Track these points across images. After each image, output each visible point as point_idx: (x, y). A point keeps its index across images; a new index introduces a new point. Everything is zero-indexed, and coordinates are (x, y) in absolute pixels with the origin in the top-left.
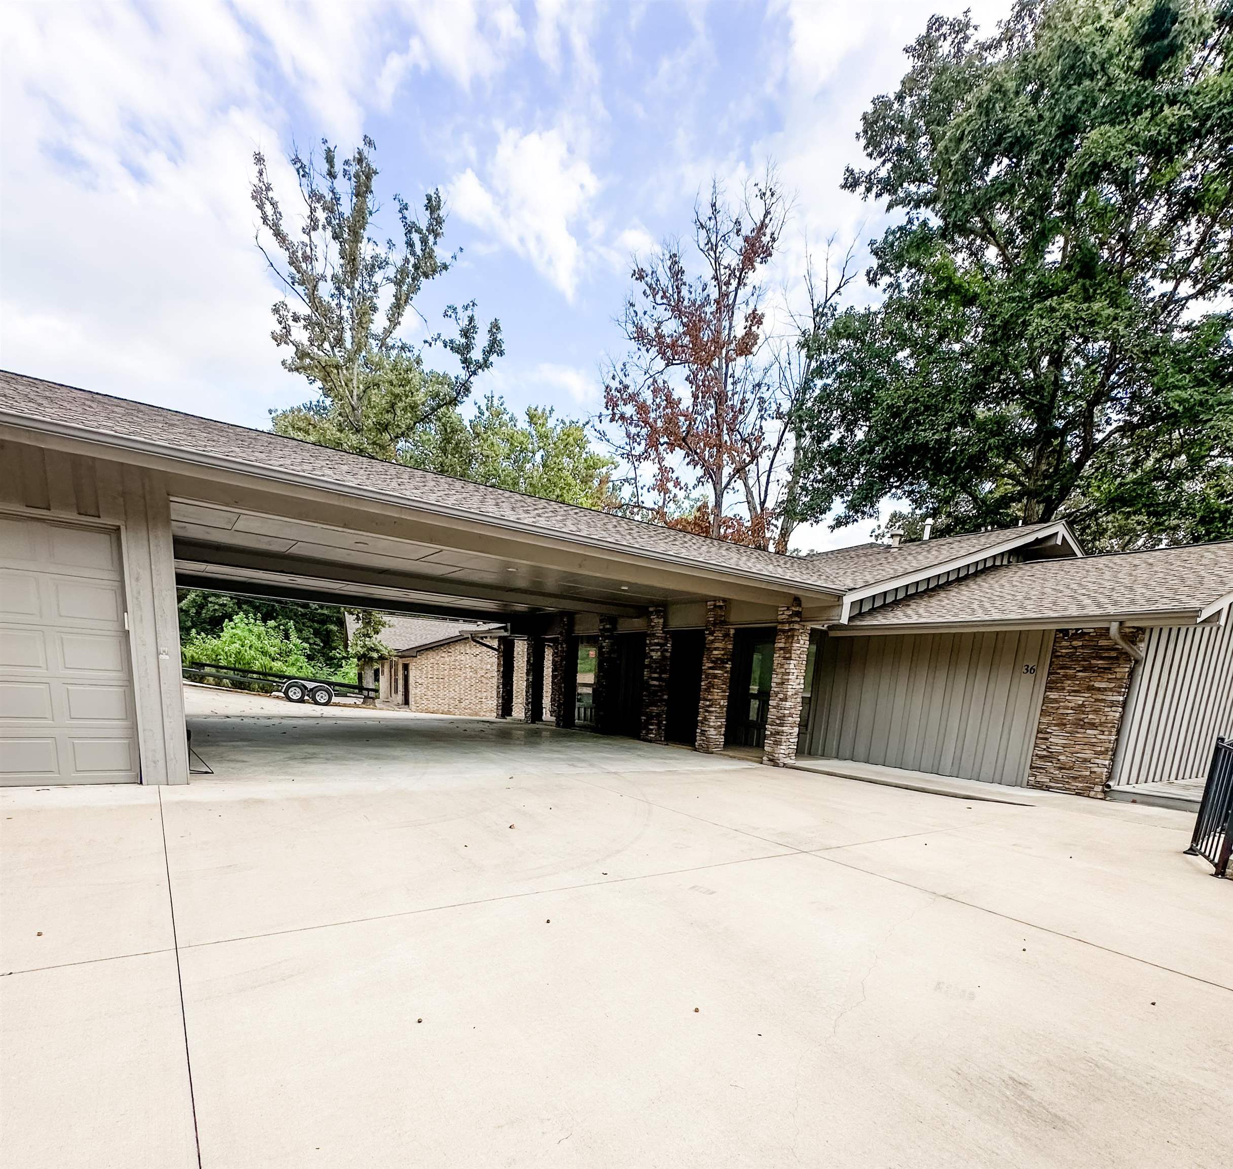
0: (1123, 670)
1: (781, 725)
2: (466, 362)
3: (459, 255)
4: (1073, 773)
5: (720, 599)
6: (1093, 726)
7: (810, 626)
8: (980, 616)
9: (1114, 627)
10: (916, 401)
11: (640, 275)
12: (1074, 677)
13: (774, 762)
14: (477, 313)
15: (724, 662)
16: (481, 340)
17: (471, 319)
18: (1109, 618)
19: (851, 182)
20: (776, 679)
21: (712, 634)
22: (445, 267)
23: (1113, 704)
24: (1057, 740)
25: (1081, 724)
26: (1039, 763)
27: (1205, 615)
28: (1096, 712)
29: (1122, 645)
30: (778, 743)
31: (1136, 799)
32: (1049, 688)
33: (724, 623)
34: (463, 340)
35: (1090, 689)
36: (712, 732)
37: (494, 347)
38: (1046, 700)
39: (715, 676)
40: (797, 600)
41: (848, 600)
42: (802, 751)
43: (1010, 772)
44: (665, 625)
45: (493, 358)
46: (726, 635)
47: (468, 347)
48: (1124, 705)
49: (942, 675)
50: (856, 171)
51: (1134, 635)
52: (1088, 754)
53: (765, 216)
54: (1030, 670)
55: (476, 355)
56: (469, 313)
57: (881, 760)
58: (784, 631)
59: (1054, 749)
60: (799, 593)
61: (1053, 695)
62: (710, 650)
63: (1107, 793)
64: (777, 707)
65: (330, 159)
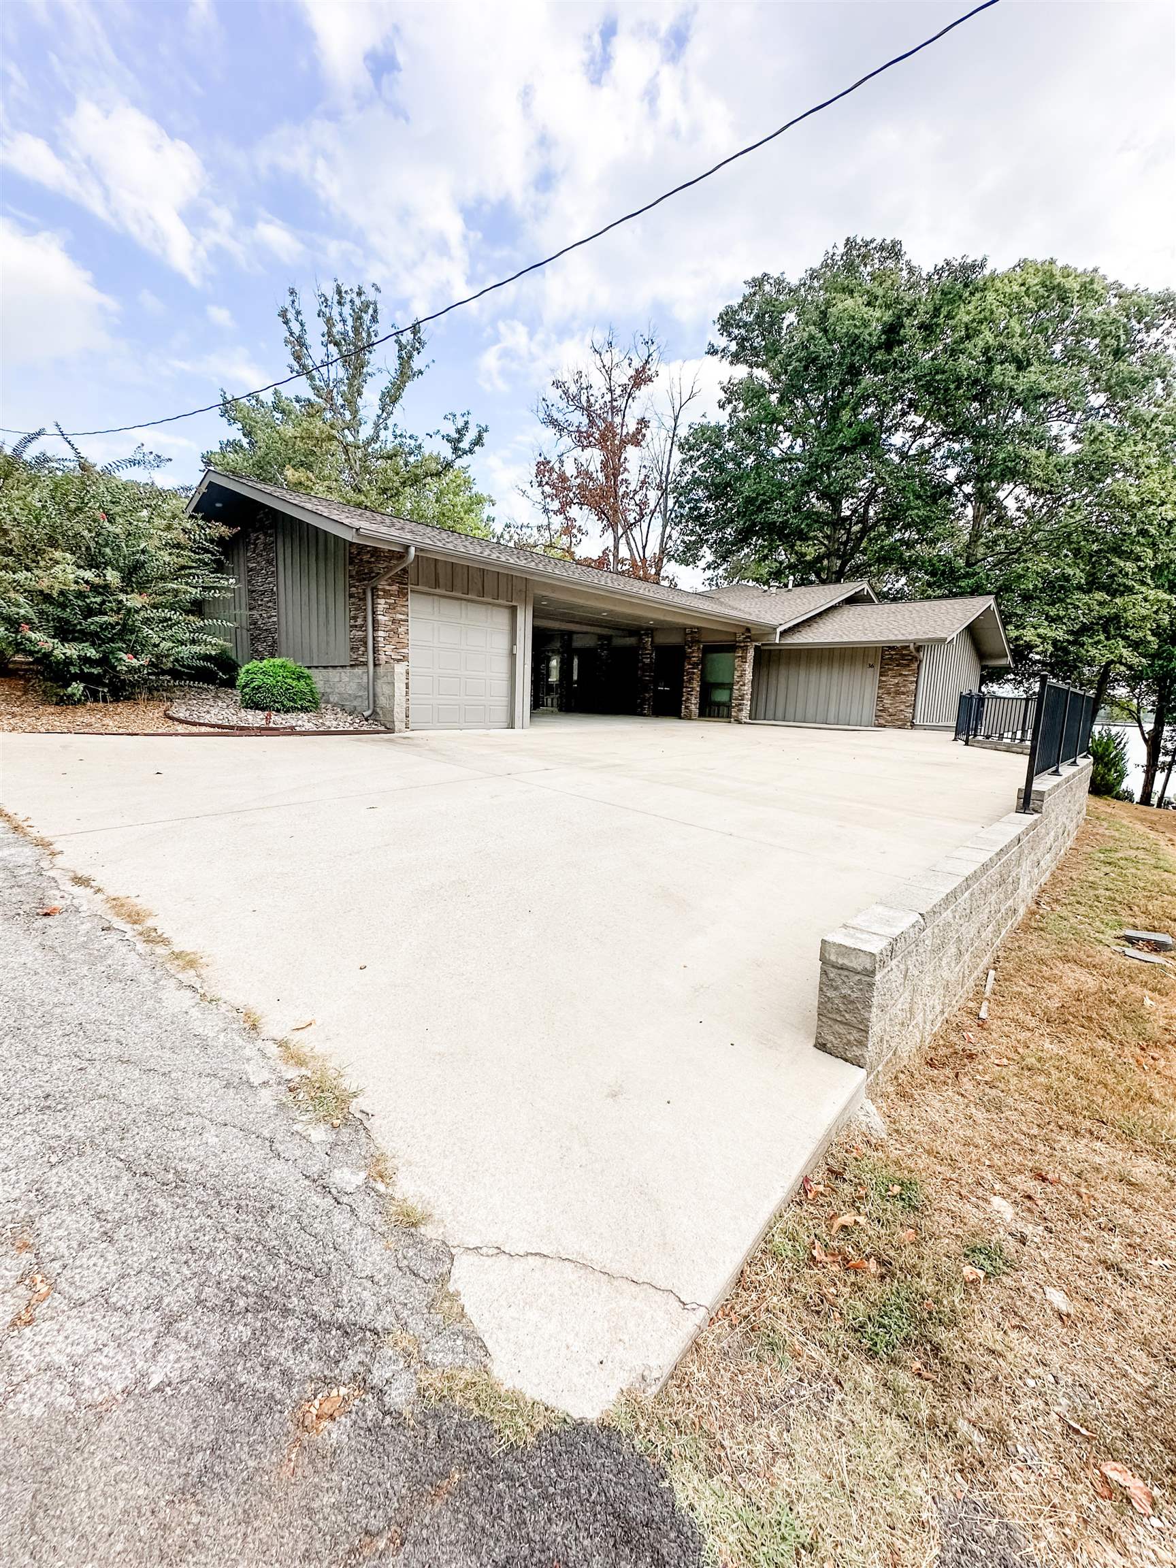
0: (915, 666)
1: (742, 700)
2: (456, 449)
3: (431, 365)
4: (896, 717)
5: (695, 627)
6: (903, 693)
7: (755, 644)
8: (846, 639)
9: (912, 645)
10: (764, 494)
11: (557, 384)
12: (893, 670)
13: (739, 722)
14: (470, 418)
15: (698, 665)
16: (471, 435)
17: (467, 423)
18: (910, 641)
19: (713, 351)
20: (737, 674)
21: (690, 648)
22: (421, 372)
23: (912, 682)
24: (887, 701)
25: (898, 693)
26: (880, 713)
27: (948, 640)
28: (904, 686)
29: (914, 653)
30: (740, 710)
31: (925, 728)
32: (881, 675)
33: (699, 642)
34: (457, 436)
35: (901, 675)
36: (693, 706)
37: (478, 441)
38: (880, 681)
39: (694, 673)
40: (748, 630)
41: (778, 631)
42: (754, 716)
43: (865, 719)
44: (652, 642)
45: (476, 448)
46: (699, 648)
47: (459, 440)
48: (917, 682)
49: (825, 669)
50: (715, 345)
51: (918, 649)
52: (902, 707)
53: (649, 357)
54: (871, 666)
55: (465, 445)
56: (465, 418)
57: (792, 718)
58: (741, 647)
59: (886, 706)
60: (749, 625)
61: (883, 679)
62: (690, 658)
63: (913, 726)
64: (739, 690)
65: (339, 292)
